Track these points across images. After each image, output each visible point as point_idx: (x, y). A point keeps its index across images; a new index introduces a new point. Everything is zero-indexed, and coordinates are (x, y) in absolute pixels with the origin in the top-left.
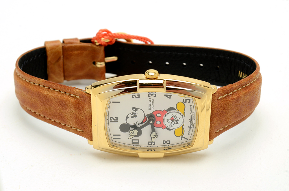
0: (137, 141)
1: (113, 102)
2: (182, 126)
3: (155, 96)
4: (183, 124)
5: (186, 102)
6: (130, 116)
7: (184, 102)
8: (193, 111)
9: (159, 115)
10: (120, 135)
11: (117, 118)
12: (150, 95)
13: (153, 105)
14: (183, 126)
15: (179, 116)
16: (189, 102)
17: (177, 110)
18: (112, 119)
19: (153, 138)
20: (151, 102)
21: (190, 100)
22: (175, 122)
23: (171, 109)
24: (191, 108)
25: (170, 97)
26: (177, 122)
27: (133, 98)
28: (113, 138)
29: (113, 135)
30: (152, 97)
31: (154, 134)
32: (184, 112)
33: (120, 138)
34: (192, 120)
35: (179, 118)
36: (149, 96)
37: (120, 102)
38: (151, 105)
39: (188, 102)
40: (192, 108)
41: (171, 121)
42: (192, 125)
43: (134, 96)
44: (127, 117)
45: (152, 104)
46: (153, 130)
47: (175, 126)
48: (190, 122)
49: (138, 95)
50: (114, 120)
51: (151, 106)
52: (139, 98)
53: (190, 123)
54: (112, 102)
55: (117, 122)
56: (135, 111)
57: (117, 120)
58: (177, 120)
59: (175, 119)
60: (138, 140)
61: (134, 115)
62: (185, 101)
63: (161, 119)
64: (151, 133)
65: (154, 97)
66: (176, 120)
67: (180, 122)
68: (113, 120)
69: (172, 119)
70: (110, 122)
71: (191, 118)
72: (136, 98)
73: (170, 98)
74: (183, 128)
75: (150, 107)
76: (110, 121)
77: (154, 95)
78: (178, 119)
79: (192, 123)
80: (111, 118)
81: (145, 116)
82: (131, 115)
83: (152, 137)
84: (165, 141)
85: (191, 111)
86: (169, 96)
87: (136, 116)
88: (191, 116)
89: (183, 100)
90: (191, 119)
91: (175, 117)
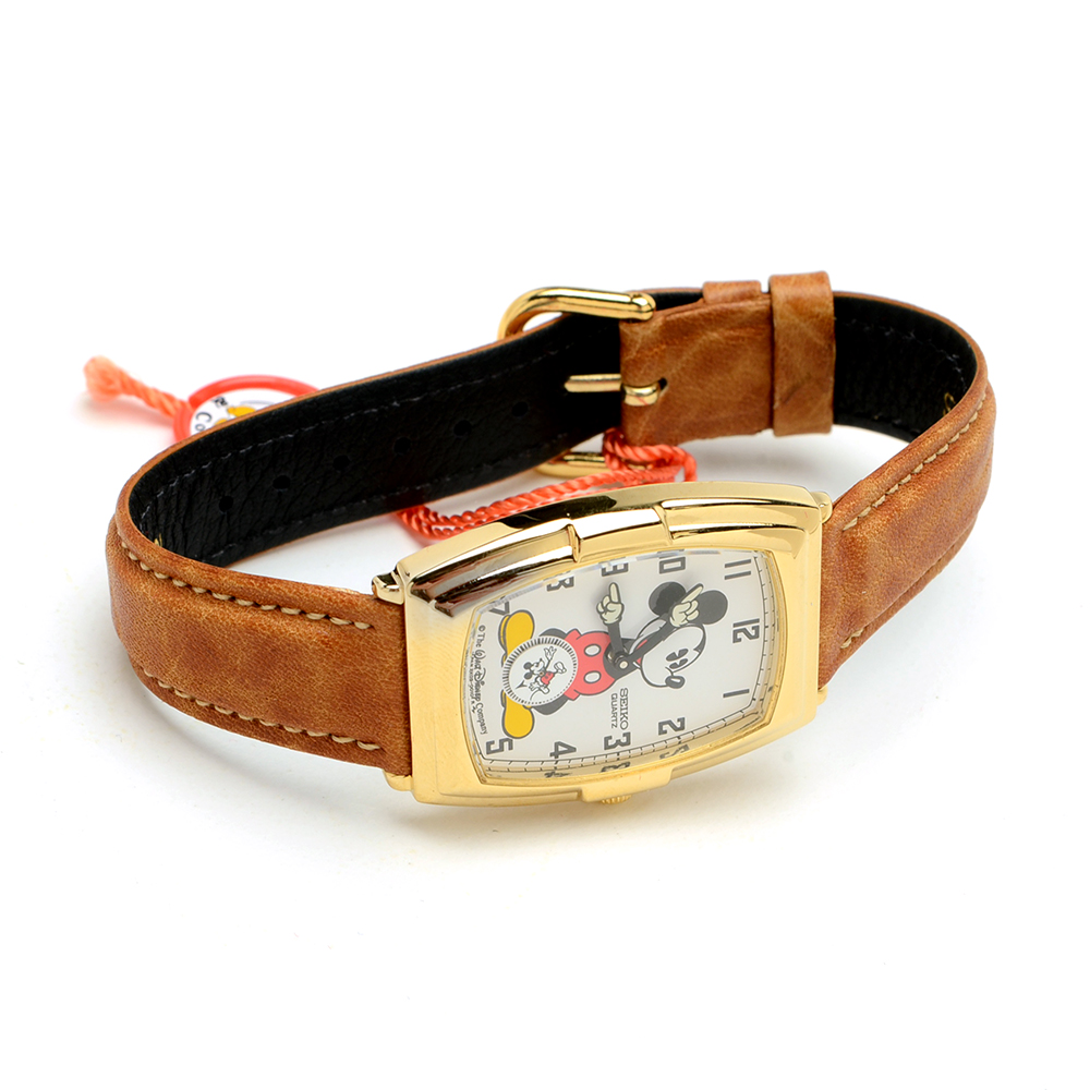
0: (666, 566)
1: (747, 691)
2: (509, 655)
3: (607, 739)
4: (505, 662)
5: (502, 742)
6: (690, 656)
7: (509, 740)
8: (475, 716)
9: (593, 677)
10: (727, 578)
11: (736, 640)
12: (624, 740)
13: (614, 709)
14: (506, 655)
15: (524, 694)
16: (489, 744)
17: (529, 709)
18: (753, 633)
19: (615, 599)
20: (619, 717)
21: (489, 752)
22: (536, 670)
23: (548, 709)
24: (483, 725)
25: (556, 748)
26: (528, 671)
27: (682, 720)
28: (749, 561)
29: (749, 573)
30: (618, 735)
31: (611, 618)
32: (504, 705)
33: (727, 566)
34: (474, 682)
35: (522, 685)
36: (627, 735)
37: (725, 696)
38: (618, 707)
39: (493, 743)
40: (477, 726)
41: (551, 669)
42: (474, 663)
43: (678, 725)
44: (700, 648)
45: (618, 711)
46: (614, 628)
47: (535, 655)
48: (480, 674)
49: (665, 732)
50: (745, 631)
51: (618, 702)
52: (661, 724)
53: (482, 671)
54: (751, 692)
55: (735, 625)
56: (675, 674)
57: (735, 632)
58: (528, 676)
59: (538, 679)
60: (662, 571)
61: (678, 662)
62: (506, 744)
63: (585, 665)
64: (620, 618)
65: (610, 738)
66: (534, 677)
67: (518, 672)
68: (749, 628)
69: (546, 677)
70: (757, 621)
71: (477, 690)
72: (670, 723)
73: (557, 745)
74: (504, 647)
75: (625, 700)
76: (761, 624)
77: (611, 743)
78: (527, 682)
79: (475, 672)
80: (757, 636)
81: (641, 665)
82: (686, 660)
83: (619, 602)
84: (566, 586)
85: (480, 713)
86: (561, 749)
87: (671, 657)
88: (478, 697)
89: (511, 748)
90: (477, 685)
91: (536, 685)
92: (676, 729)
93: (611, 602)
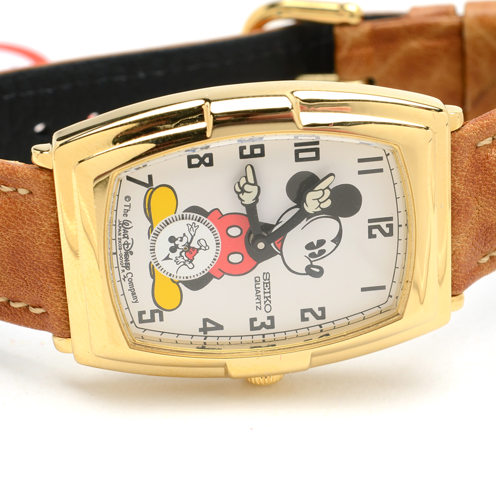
0: (301, 155)
1: (383, 288)
2: (155, 228)
3: (253, 320)
4: (152, 235)
5: (153, 312)
6: (328, 246)
7: (159, 312)
8: (126, 284)
9: (236, 258)
10: (360, 173)
11: (371, 236)
12: (268, 323)
13: (258, 292)
14: (152, 227)
15: (170, 267)
16: (141, 313)
17: (177, 283)
18: (387, 230)
19: (251, 180)
20: (263, 300)
21: (141, 321)
22: (181, 245)
23: (197, 284)
24: (134, 294)
25: (205, 324)
26: (173, 245)
27: (322, 309)
28: (380, 159)
29: (381, 170)
30: (262, 317)
31: (248, 199)
32: (153, 276)
33: (360, 161)
34: (123, 251)
35: (167, 258)
36: (271, 318)
37: (363, 290)
38: (262, 290)
39: (144, 312)
40: (129, 294)
41: (194, 244)
42: (122, 232)
43: (319, 313)
44: (337, 240)
45: (262, 294)
46: (252, 209)
47: (179, 229)
48: (128, 244)
49: (307, 319)
50: (379, 227)
51: (261, 286)
52: (303, 311)
53: (130, 241)
54: (388, 288)
55: (370, 221)
56: (314, 263)
57: (370, 229)
58: (173, 250)
59: (183, 254)
60: (298, 159)
61: (316, 251)
62: (157, 315)
63: (227, 246)
64: (257, 199)
65: (255, 319)
66: (179, 251)
67: (163, 246)
68: (383, 225)
69: (190, 252)
70: (391, 219)
71: (127, 260)
72: (311, 311)
73: (205, 321)
74: (150, 219)
75: (267, 284)
76: (394, 222)
77: (256, 324)
78: (172, 256)
79: (123, 241)
80: (391, 234)
81: (281, 250)
82: (324, 251)
83: (255, 184)
84: (207, 165)
85: (131, 283)
86: (209, 325)
87: (310, 246)
88: (127, 266)
89: (161, 319)
90: (126, 254)
91: (181, 260)
92: (317, 318)
93: (247, 183)
